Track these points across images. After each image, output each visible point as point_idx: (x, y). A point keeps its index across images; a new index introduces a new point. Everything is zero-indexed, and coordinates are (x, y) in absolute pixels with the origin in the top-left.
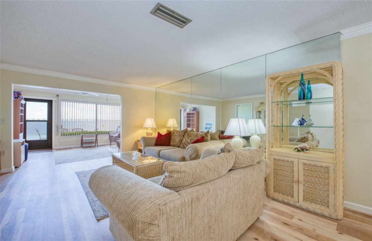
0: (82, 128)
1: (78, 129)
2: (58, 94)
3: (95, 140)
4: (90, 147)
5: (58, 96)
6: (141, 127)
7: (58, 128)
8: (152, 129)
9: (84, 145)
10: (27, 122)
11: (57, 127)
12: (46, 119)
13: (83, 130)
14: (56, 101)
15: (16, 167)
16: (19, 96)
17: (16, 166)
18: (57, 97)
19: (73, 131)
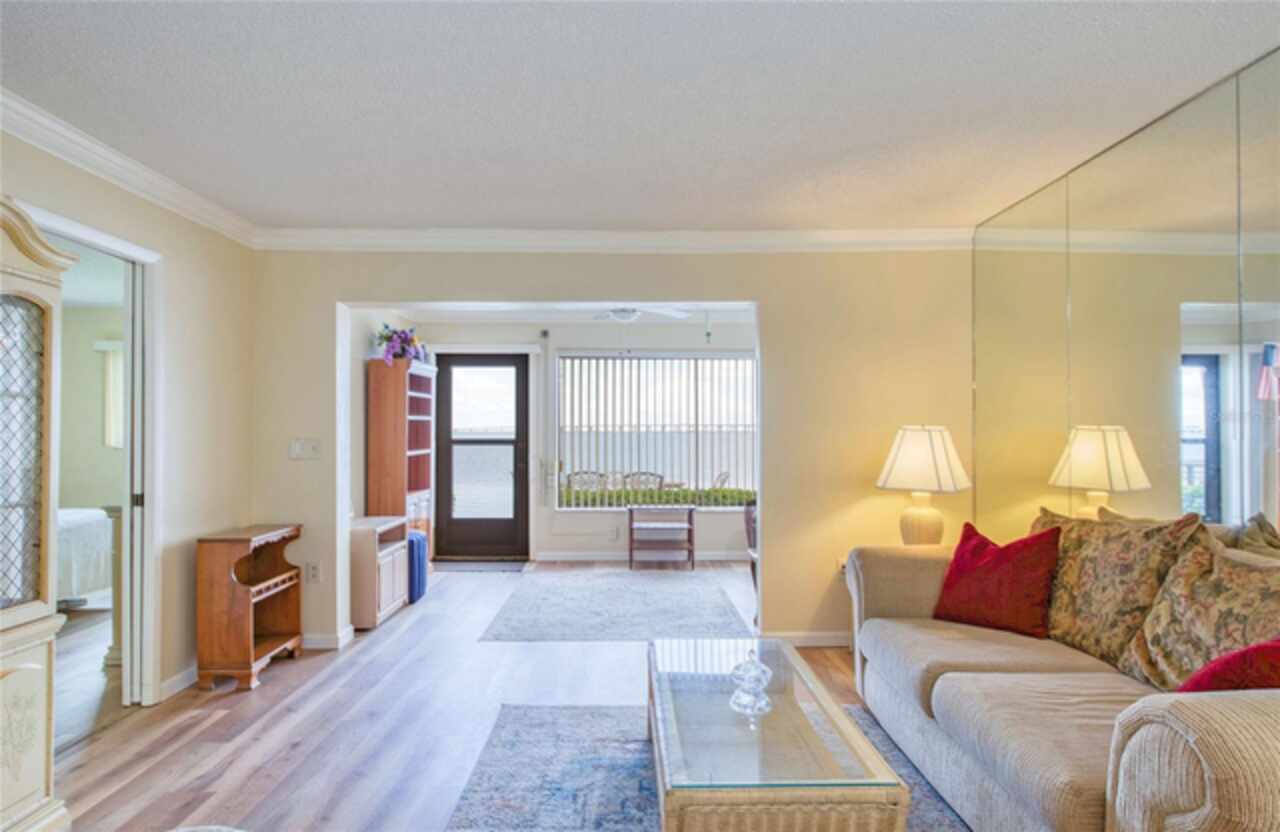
0: (660, 472)
1: (644, 474)
2: (545, 328)
3: (684, 536)
4: (662, 565)
5: (545, 334)
6: (868, 483)
7: (547, 474)
8: (938, 496)
9: (639, 556)
10: (456, 449)
11: (545, 467)
12: (510, 433)
13: (662, 478)
14: (538, 355)
15: (360, 631)
16: (407, 347)
17: (359, 627)
18: (543, 340)
19: (625, 483)
